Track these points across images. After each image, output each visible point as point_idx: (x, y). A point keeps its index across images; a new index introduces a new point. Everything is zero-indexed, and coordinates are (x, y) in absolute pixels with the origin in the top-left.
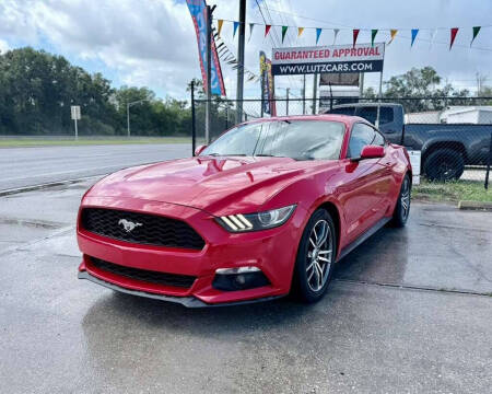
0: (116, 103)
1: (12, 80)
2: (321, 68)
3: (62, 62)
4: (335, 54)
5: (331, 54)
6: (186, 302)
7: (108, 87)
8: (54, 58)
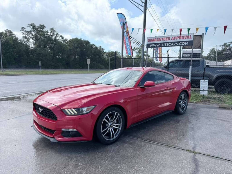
0: (106, 57)
1: (70, 50)
2: (166, 45)
3: (87, 43)
4: (172, 39)
5: (171, 38)
6: (52, 140)
7: (104, 51)
8: (85, 41)
